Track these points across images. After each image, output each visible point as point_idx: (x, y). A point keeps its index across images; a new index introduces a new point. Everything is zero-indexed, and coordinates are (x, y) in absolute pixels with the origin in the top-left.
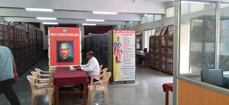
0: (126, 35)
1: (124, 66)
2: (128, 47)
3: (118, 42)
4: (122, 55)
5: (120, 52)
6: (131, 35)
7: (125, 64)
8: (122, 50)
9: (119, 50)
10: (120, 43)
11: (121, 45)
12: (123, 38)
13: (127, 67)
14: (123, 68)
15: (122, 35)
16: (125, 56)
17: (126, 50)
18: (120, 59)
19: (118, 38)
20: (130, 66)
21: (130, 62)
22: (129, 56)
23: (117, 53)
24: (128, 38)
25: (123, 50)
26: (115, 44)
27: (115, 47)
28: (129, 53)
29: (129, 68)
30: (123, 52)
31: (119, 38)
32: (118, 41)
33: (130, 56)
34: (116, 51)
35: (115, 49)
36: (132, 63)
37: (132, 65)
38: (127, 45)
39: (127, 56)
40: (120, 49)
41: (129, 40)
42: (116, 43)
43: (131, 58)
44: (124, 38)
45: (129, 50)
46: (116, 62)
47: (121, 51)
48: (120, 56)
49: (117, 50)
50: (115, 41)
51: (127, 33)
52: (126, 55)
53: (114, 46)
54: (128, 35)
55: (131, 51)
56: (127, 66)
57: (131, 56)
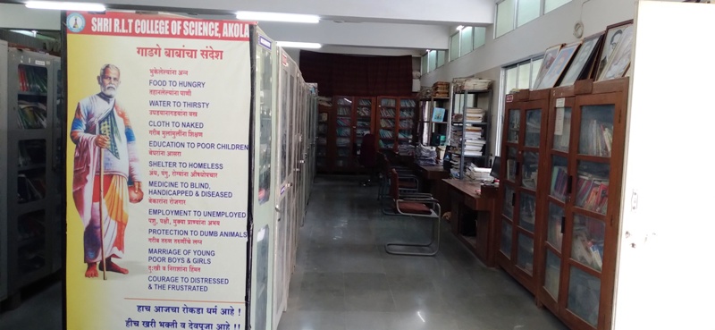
0: (169, 53)
1: (153, 305)
2: (189, 155)
3: (101, 108)
4: (137, 215)
5: (122, 188)
6: (219, 54)
7: (160, 283)
8: (138, 177)
9: (109, 177)
10: (119, 121)
11: (130, 136)
12: (149, 76)
13: (175, 309)
14: (146, 316)
15: (141, 51)
16: (160, 226)
17: (172, 179)
18: (119, 243)
19: (104, 75)
20: (205, 306)
21: (206, 271)
22: (194, 227)
23: (96, 198)
24: (184, 78)
25: (143, 176)
26: (77, 122)
27: (82, 148)
28: (193, 203)
29: (196, 318)
30: (145, 188)
31: (112, 73)
32: (106, 97)
33: (207, 228)
34: (91, 178)
35: (82, 161)
36: (220, 281)
37: (216, 295)
38: (180, 139)
39: (180, 227)
40: (121, 165)
41: (197, 95)
42: (89, 116)
43: (208, 243)
44: (158, 77)
45: (198, 180)
46: (91, 265)
47: (131, 182)
48: (121, 226)
49: (99, 171)
50: (85, 103)
51: (182, 36)
52: (172, 217)
53: (76, 141)
54: (192, 53)
55: (215, 185)
56: (181, 305)
57: (213, 228)
